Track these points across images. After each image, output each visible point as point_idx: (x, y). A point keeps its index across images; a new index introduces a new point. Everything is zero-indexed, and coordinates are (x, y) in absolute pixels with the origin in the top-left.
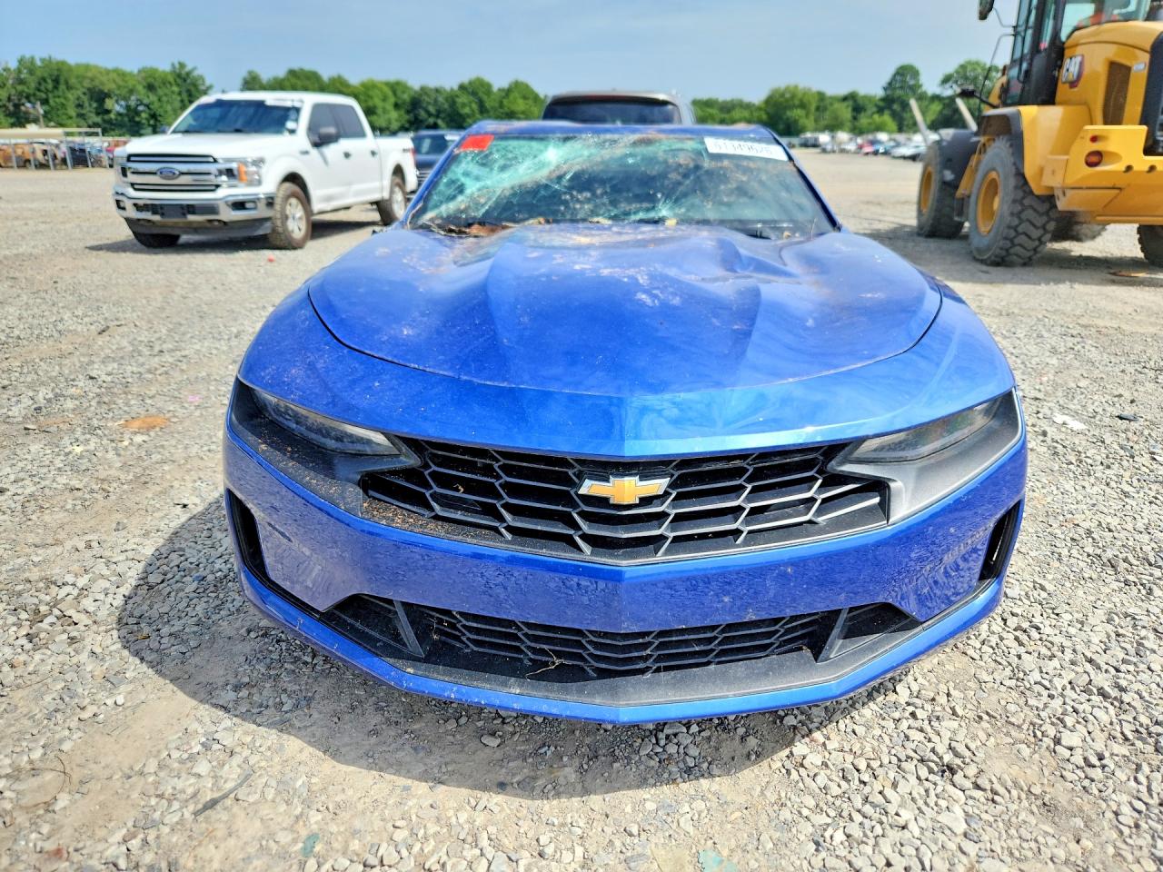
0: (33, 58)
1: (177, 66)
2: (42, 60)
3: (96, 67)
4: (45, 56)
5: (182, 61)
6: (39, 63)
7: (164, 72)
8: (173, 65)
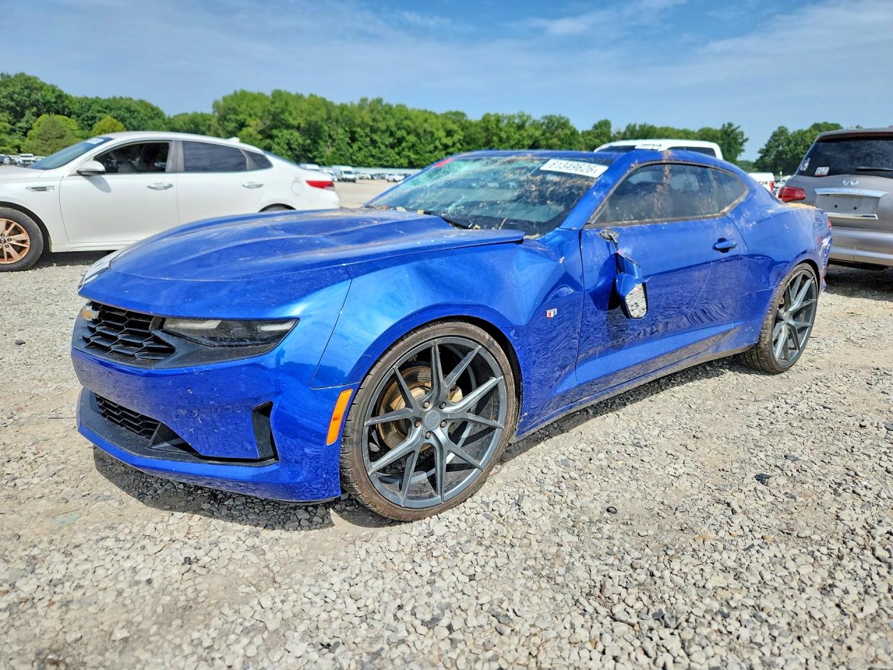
0: (635, 125)
1: (726, 126)
2: (640, 126)
3: (672, 129)
4: (642, 123)
5: (731, 122)
6: (637, 128)
7: (716, 130)
8: (724, 125)
